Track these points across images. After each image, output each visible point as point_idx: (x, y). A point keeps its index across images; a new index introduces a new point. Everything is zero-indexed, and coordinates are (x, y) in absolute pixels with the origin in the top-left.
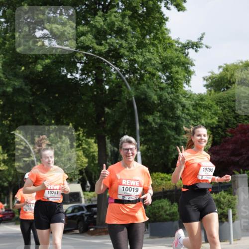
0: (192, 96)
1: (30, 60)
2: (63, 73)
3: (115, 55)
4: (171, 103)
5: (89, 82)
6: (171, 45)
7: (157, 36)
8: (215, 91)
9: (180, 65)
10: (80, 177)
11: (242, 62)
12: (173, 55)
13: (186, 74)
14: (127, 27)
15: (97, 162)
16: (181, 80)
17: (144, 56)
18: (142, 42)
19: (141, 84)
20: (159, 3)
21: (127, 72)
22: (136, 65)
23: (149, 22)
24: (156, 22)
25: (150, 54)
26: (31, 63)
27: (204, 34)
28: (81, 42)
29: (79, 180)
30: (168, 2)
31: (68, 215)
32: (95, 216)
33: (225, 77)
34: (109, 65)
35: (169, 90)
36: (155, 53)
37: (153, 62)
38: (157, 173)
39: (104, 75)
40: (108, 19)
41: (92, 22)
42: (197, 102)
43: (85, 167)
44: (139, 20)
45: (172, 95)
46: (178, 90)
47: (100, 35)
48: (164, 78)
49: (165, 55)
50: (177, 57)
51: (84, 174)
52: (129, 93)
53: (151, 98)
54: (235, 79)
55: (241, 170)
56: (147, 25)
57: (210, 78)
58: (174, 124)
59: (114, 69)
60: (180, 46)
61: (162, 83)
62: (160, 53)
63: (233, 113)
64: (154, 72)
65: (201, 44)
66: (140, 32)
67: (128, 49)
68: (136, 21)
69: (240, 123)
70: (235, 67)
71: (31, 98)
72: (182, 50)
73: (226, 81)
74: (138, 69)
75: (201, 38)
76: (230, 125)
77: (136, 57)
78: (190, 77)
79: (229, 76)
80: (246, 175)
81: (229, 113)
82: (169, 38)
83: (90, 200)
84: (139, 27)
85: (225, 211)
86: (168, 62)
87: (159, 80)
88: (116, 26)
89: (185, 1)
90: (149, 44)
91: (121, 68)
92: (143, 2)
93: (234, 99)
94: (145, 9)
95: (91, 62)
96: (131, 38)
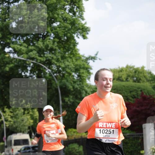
0: (91, 87)
1: (2, 65)
2: (20, 72)
3: (49, 63)
4: (79, 90)
5: (34, 78)
6: (80, 58)
7: (73, 52)
9: (85, 69)
10: (29, 130)
11: (119, 68)
12: (80, 63)
13: (88, 74)
15: (38, 122)
16: (86, 77)
17: (65, 64)
18: (64, 56)
19: (63, 79)
20: (73, 35)
21: (56, 73)
22: (60, 69)
23: (68, 45)
24: (72, 45)
25: (68, 62)
27: (98, 52)
29: (28, 132)
30: (78, 34)
34: (45, 68)
35: (78, 83)
36: (71, 62)
37: (70, 67)
38: (71, 129)
39: (42, 74)
40: (45, 43)
41: (36, 45)
42: (94, 90)
43: (31, 125)
44: (62, 44)
45: (80, 86)
46: (83, 83)
47: (41, 52)
48: (76, 76)
49: (76, 63)
50: (83, 64)
51: (31, 129)
52: (56, 84)
53: (68, 87)
54: (115, 77)
56: (67, 47)
59: (48, 71)
60: (85, 58)
61: (74, 79)
62: (73, 62)
64: (70, 72)
65: (97, 58)
66: (62, 51)
67: (56, 60)
71: (2, 86)
72: (86, 61)
74: (61, 71)
75: (96, 54)
77: (60, 64)
78: (90, 75)
82: (79, 54)
84: (62, 47)
86: (78, 67)
87: (73, 77)
88: (49, 47)
89: (88, 34)
90: (68, 57)
91: (52, 70)
92: (65, 33)
93: (114, 88)
94: (66, 38)
95: (36, 66)
96: (58, 54)
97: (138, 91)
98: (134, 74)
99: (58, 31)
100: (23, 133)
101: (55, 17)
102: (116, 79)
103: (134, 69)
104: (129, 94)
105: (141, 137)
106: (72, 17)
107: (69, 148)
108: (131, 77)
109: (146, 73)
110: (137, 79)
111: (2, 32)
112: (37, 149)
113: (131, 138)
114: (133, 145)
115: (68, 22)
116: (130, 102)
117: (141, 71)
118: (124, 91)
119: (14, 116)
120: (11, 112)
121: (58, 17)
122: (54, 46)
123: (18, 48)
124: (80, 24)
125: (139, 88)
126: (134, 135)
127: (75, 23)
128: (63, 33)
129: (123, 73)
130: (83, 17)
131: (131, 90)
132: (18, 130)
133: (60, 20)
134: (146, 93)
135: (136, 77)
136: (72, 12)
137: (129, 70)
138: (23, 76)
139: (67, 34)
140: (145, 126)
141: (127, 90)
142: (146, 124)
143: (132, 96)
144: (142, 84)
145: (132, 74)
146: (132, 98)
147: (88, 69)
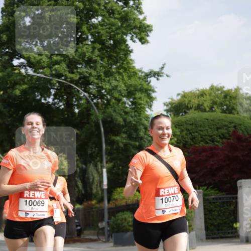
2: (38, 98)
3: (84, 82)
4: (135, 125)
5: (61, 106)
6: (135, 73)
7: (123, 65)
8: (174, 115)
9: (143, 92)
11: (199, 90)
12: (137, 83)
13: (148, 100)
14: (96, 58)
15: (66, 177)
16: (144, 105)
17: (111, 84)
18: (109, 71)
19: (108, 108)
20: (125, 36)
21: (95, 97)
22: (103, 91)
23: (116, 53)
24: (122, 53)
25: (116, 81)
26: (9, 88)
27: (164, 65)
28: (56, 70)
30: (133, 36)
33: (183, 103)
34: (78, 91)
35: (133, 114)
36: (121, 80)
37: (119, 89)
38: (121, 188)
39: (74, 100)
40: (79, 50)
44: (107, 51)
45: (136, 118)
46: (141, 114)
48: (128, 103)
49: (129, 82)
50: (141, 85)
52: (97, 117)
53: (116, 121)
54: (192, 105)
55: (197, 187)
56: (114, 56)
57: (170, 104)
58: (137, 144)
60: (143, 74)
61: (127, 107)
62: (125, 80)
63: (190, 135)
64: (120, 98)
65: (162, 73)
66: (107, 62)
67: (97, 77)
68: (105, 51)
70: (192, 94)
71: (9, 119)
72: (145, 78)
73: (184, 106)
74: (105, 95)
75: (162, 68)
76: (187, 146)
77: (104, 83)
78: (152, 102)
79: (187, 102)
80: (201, 190)
81: (186, 135)
82: (134, 67)
84: (107, 57)
86: (132, 89)
87: (124, 105)
88: (87, 57)
89: (148, 36)
90: (116, 73)
91: (90, 93)
92: (111, 35)
93: (191, 123)
94: (112, 42)
95: (63, 88)
96: (99, 68)
97: (229, 127)
98: (222, 100)
99: (99, 31)
101: (95, 8)
102: (194, 108)
103: (223, 92)
104: (215, 132)
105: (234, 201)
106: (122, 9)
107: (118, 220)
108: (219, 104)
110: (227, 109)
111: (8, 33)
113: (218, 203)
114: (221, 214)
115: (116, 16)
116: (217, 145)
117: (234, 95)
118: (207, 128)
121: (100, 8)
122: (94, 56)
123: (35, 58)
124: (136, 20)
125: (231, 123)
126: (223, 198)
127: (128, 18)
128: (107, 34)
129: (205, 99)
130: (140, 8)
131: (218, 126)
133: (103, 14)
134: (243, 131)
135: (226, 105)
137: (215, 94)
138: (43, 103)
139: (114, 35)
140: (241, 183)
141: (213, 126)
142: (243, 180)
143: (220, 136)
144: (236, 116)
145: (220, 99)
146: (221, 138)
147: (149, 92)
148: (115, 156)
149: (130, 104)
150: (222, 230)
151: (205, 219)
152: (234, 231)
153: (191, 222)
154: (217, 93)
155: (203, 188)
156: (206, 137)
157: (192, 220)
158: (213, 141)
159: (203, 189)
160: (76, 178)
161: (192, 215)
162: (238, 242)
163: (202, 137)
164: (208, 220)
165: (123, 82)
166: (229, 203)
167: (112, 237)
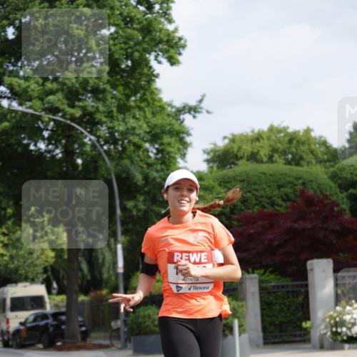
2: (25, 142)
3: (90, 121)
5: (57, 154)
6: (162, 108)
7: (145, 97)
8: (218, 168)
9: (173, 135)
10: (45, 276)
11: (253, 131)
12: (164, 122)
13: (181, 147)
14: (105, 86)
15: (66, 257)
16: (176, 154)
17: (126, 124)
18: (125, 105)
19: (122, 159)
20: (147, 56)
21: (106, 142)
22: (116, 134)
23: (134, 79)
24: (144, 79)
25: (135, 120)
27: (203, 96)
28: (48, 103)
29: (43, 279)
30: (158, 54)
31: (28, 325)
32: (63, 327)
33: (231, 151)
34: (82, 133)
35: (159, 167)
36: (142, 118)
37: (138, 132)
39: (76, 146)
44: (122, 77)
45: (162, 173)
46: (170, 166)
48: (152, 151)
49: (154, 121)
50: (170, 124)
51: (50, 273)
52: (107, 169)
53: (133, 178)
54: (243, 154)
55: (250, 270)
56: (131, 83)
57: (212, 151)
59: (89, 139)
60: (174, 110)
61: (150, 157)
62: (147, 118)
64: (140, 143)
65: (201, 108)
66: (122, 92)
67: (106, 114)
68: (119, 77)
69: (249, 209)
70: (244, 138)
72: (176, 115)
73: (232, 155)
74: (119, 140)
75: (201, 101)
76: (236, 212)
77: (116, 124)
78: (186, 148)
79: (235, 149)
80: (256, 275)
82: (160, 100)
83: (56, 306)
84: (122, 85)
85: (229, 321)
86: (158, 131)
87: (146, 153)
88: (90, 85)
89: (180, 54)
90: (135, 108)
91: (98, 137)
92: (127, 52)
93: (242, 178)
94: (129, 63)
95: (60, 129)
96: (110, 100)
97: (295, 185)
98: (286, 146)
100: (33, 281)
102: (245, 158)
103: (287, 134)
104: (276, 192)
105: (303, 290)
106: (144, 16)
107: (138, 317)
108: (281, 152)
109: (315, 144)
110: (293, 159)
112: (63, 318)
113: (280, 293)
114: (285, 309)
115: (135, 26)
116: (278, 210)
117: (303, 139)
118: (264, 186)
119: (11, 242)
120: (4, 234)
121: (113, 14)
122: (101, 84)
123: (19, 85)
124: (163, 32)
125: (298, 178)
126: (287, 286)
127: (151, 29)
128: (122, 52)
129: (261, 144)
130: (169, 15)
131: (280, 183)
132: (21, 275)
133: (117, 23)
134: (315, 191)
135: (292, 153)
136: (145, 3)
137: (276, 137)
138: (32, 150)
139: (132, 53)
140: (312, 264)
141: (272, 184)
142: (315, 261)
143: (282, 197)
144: (305, 168)
145: (283, 145)
146: (283, 200)
147: (181, 135)
148: (130, 226)
149: (155, 151)
150: (286, 331)
151: (262, 316)
152: (302, 332)
153: (242, 320)
154: (278, 135)
155: (259, 271)
156: (263, 199)
157: (244, 317)
158: (272, 204)
159: (258, 274)
160: (80, 258)
161: (243, 311)
162: (309, 348)
163: (256, 200)
164: (265, 318)
165: (145, 121)
166: (295, 294)
167: (130, 342)
